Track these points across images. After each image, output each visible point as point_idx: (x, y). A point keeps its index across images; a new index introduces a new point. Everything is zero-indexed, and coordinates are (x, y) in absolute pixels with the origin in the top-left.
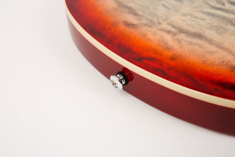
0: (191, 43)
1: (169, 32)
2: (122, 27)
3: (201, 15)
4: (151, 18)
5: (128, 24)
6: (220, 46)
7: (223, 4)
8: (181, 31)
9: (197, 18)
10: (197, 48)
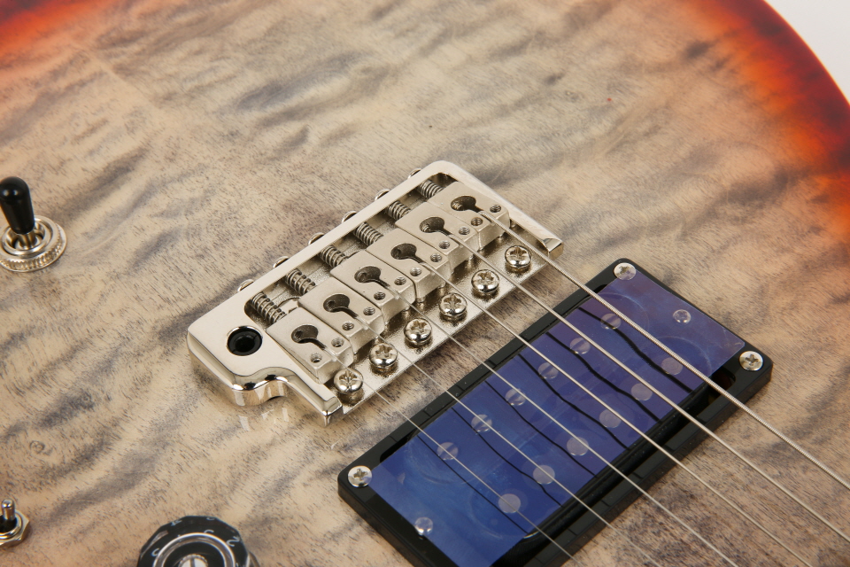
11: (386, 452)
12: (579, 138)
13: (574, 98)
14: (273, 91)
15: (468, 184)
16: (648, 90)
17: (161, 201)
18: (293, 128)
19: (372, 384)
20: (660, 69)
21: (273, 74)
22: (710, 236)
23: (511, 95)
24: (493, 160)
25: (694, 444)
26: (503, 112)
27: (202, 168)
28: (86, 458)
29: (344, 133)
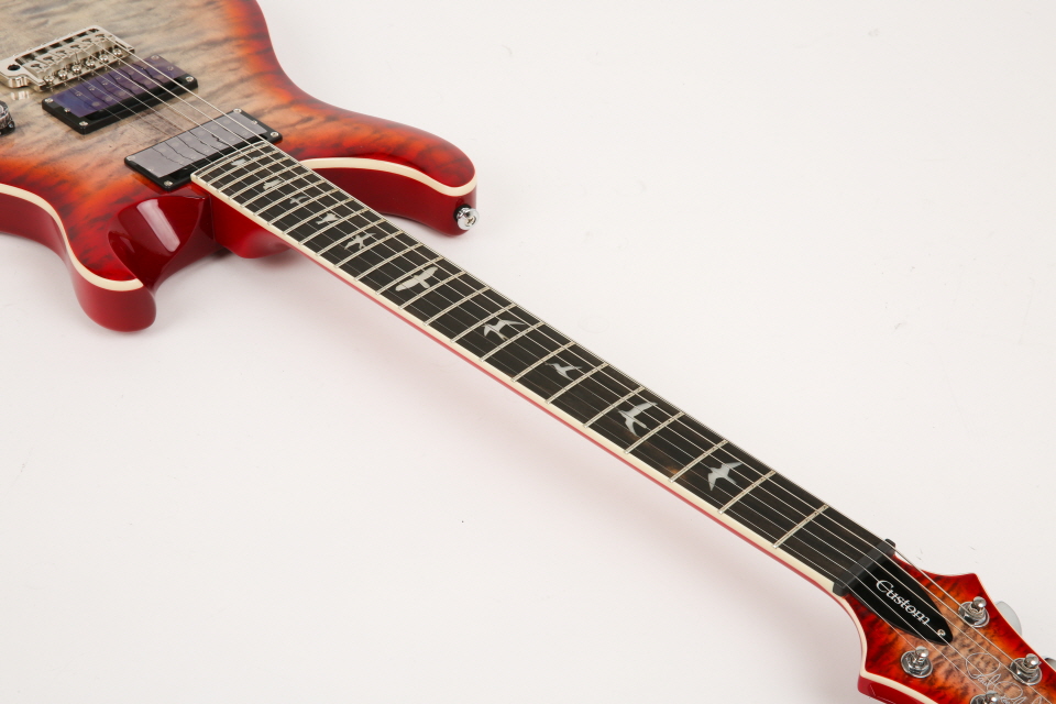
11: (60, 97)
12: (154, 26)
13: (156, 15)
14: (36, 9)
15: (102, 30)
16: (185, 13)
18: (42, 20)
19: (57, 82)
20: (194, 8)
21: (37, 4)
22: (192, 54)
23: (133, 13)
24: (118, 31)
25: (168, 98)
26: (127, 18)
27: (5, 29)
29: (63, 22)
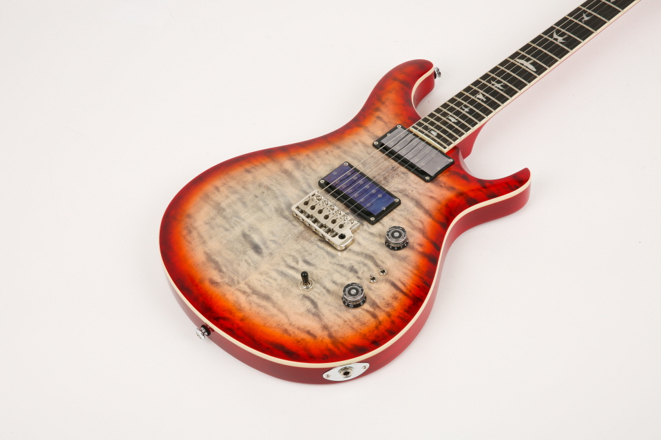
0: (259, 306)
1: (244, 293)
2: (207, 285)
3: (274, 274)
4: (232, 275)
5: (213, 283)
6: (280, 310)
7: (297, 262)
8: (255, 292)
9: (270, 277)
10: (262, 311)
17: (293, 264)
27: (282, 258)
28: (365, 265)
